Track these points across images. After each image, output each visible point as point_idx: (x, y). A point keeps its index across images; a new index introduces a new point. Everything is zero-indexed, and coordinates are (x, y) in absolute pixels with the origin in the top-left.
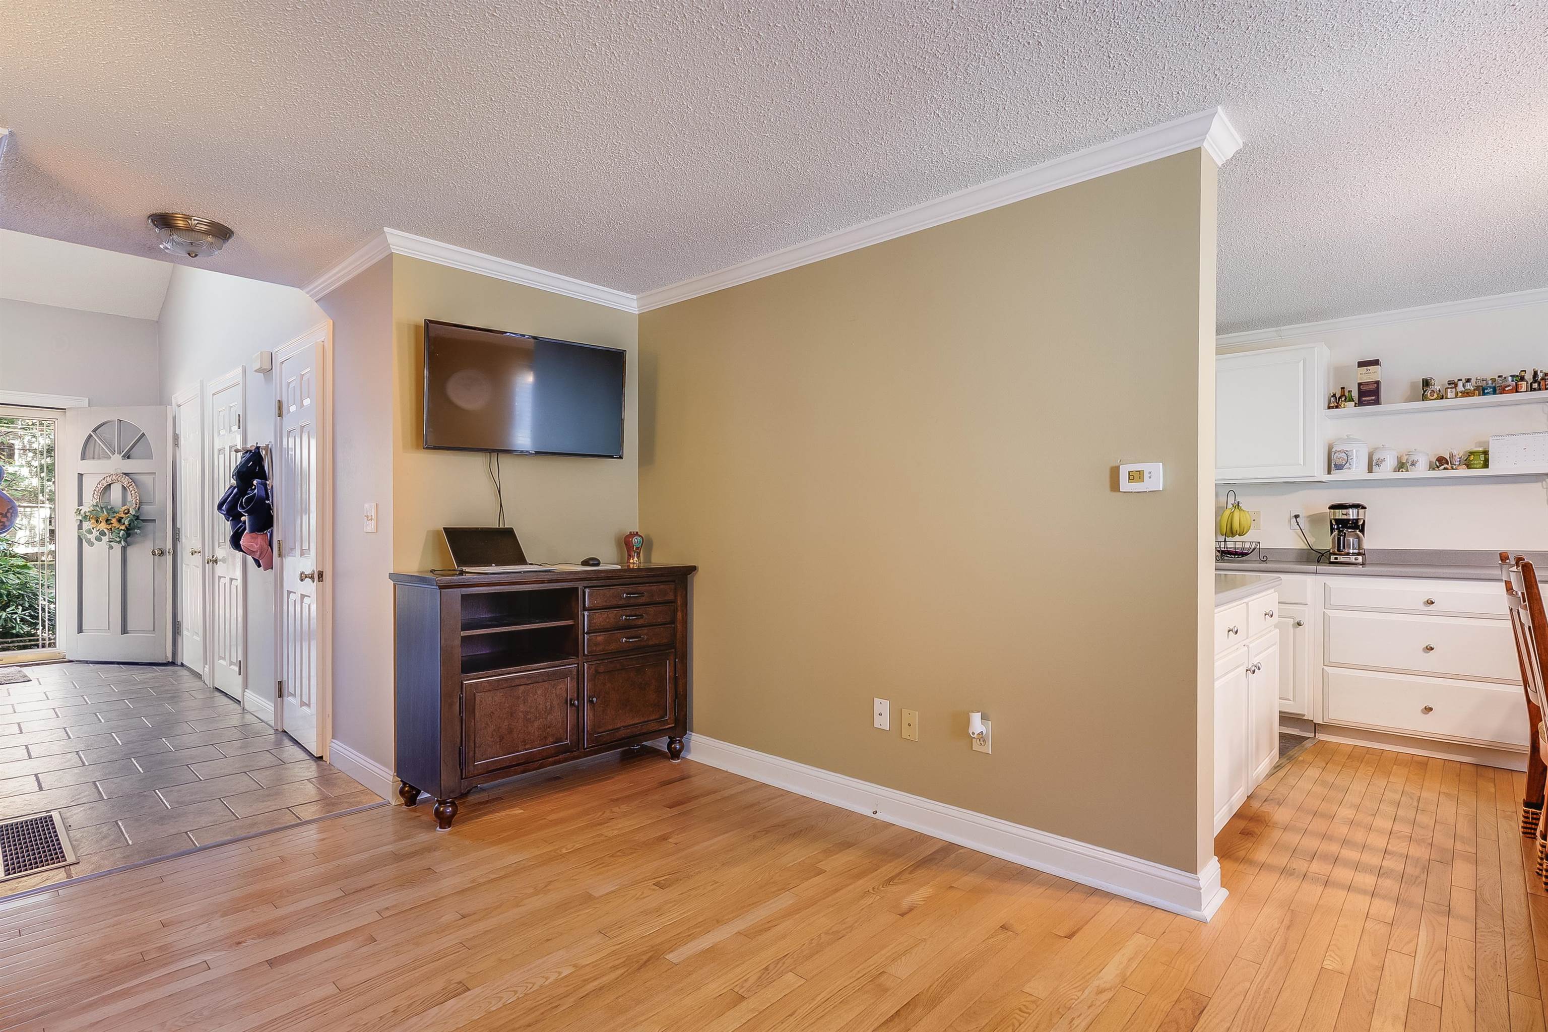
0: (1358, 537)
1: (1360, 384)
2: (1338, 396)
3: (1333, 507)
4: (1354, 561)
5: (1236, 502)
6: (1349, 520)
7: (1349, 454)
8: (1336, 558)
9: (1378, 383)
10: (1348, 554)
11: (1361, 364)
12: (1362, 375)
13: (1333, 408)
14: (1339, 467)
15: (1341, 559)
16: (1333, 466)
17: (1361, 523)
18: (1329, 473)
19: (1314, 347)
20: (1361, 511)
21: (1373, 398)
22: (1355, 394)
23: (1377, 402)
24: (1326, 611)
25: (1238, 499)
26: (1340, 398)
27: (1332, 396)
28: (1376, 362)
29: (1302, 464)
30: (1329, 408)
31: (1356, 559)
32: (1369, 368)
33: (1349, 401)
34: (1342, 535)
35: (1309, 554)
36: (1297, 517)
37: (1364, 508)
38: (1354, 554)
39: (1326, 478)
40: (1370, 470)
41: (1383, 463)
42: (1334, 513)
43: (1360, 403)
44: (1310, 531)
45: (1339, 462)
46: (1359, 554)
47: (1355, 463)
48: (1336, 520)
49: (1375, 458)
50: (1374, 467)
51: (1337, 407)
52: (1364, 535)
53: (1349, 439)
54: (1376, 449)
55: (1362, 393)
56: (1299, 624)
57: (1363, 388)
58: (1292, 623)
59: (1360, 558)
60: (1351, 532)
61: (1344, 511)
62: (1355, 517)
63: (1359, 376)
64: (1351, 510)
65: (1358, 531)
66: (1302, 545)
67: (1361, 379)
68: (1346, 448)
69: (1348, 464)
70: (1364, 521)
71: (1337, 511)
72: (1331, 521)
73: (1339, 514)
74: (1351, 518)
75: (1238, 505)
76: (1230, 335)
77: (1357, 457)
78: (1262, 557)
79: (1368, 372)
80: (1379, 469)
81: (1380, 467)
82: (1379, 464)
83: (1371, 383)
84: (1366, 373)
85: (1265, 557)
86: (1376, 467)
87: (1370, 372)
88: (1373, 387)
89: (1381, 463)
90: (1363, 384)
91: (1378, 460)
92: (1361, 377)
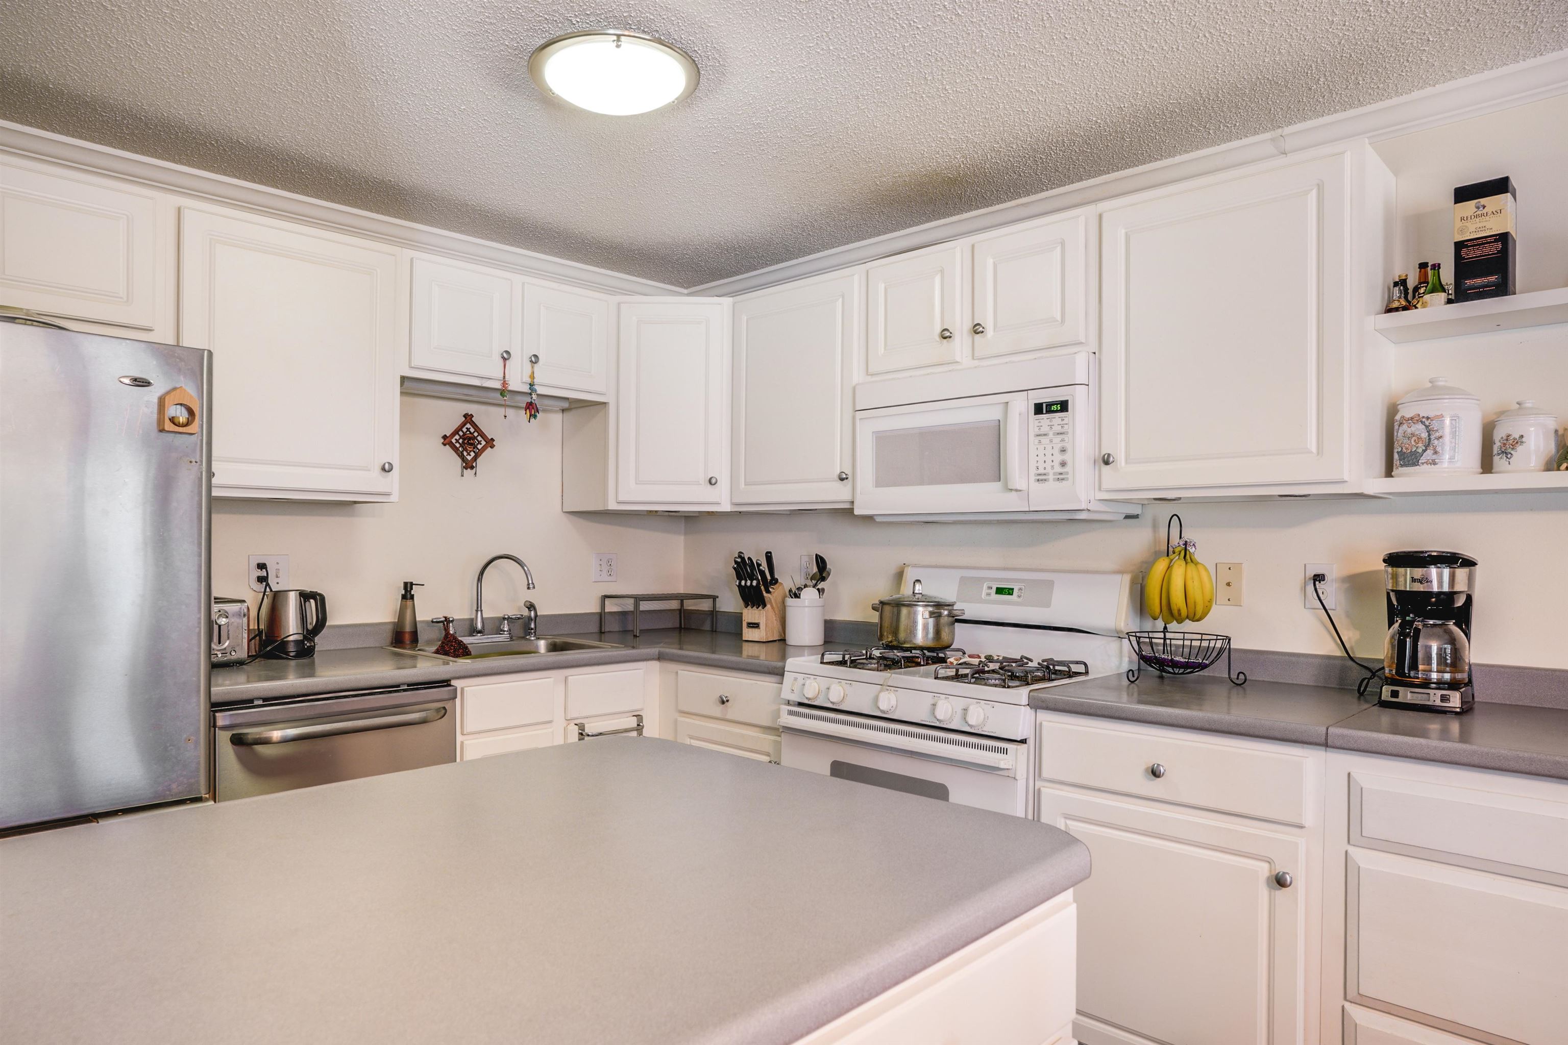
0: (1453, 641)
1: (1459, 246)
2: (1411, 284)
3: (1395, 560)
4: (1438, 702)
5: (1181, 543)
6: (1430, 594)
7: (1435, 425)
8: (1395, 694)
9: (1504, 238)
10: (1426, 684)
11: (1463, 194)
12: (1465, 223)
13: (1396, 309)
14: (1411, 459)
15: (1407, 695)
16: (1396, 456)
17: (1460, 602)
18: (1389, 473)
19: (1343, 153)
20: (1462, 573)
21: (1493, 279)
22: (1448, 275)
23: (1503, 288)
24: (1351, 850)
25: (1187, 536)
26: (1416, 289)
27: (1396, 284)
28: (1500, 186)
29: (1314, 450)
30: (1389, 310)
31: (1444, 698)
32: (1483, 201)
33: (1433, 291)
34: (1408, 635)
35: (1343, 670)
36: (1318, 578)
37: (1469, 563)
38: (1440, 684)
39: (1377, 485)
40: (1487, 466)
41: (1520, 448)
42: (1395, 577)
43: (1461, 295)
44: (1348, 615)
45: (1411, 446)
46: (1453, 685)
47: (1447, 448)
48: (1397, 593)
49: (1499, 435)
50: (1496, 459)
51: (1405, 308)
52: (1468, 635)
53: (1434, 391)
54: (1502, 413)
55: (1463, 269)
56: (1280, 882)
57: (1469, 254)
58: (1266, 873)
59: (1455, 700)
60: (1434, 625)
61: (1418, 572)
62: (1446, 589)
63: (1458, 224)
64: (1433, 571)
65: (1451, 624)
66: (1328, 647)
67: (1461, 231)
68: (1424, 410)
69: (1429, 452)
70: (1469, 599)
71: (1401, 570)
72: (1388, 594)
73: (1407, 578)
74: (1435, 589)
75: (1186, 550)
76: (1178, 159)
77: (1454, 434)
78: (1234, 676)
79: (1482, 212)
80: (1509, 464)
81: (1511, 457)
82: (1509, 450)
83: (1489, 240)
84: (1475, 214)
85: (1241, 676)
86: (1501, 458)
87: (1485, 211)
88: (1493, 249)
89: (1513, 449)
90: (1469, 244)
91: (1507, 440)
92: (1463, 226)
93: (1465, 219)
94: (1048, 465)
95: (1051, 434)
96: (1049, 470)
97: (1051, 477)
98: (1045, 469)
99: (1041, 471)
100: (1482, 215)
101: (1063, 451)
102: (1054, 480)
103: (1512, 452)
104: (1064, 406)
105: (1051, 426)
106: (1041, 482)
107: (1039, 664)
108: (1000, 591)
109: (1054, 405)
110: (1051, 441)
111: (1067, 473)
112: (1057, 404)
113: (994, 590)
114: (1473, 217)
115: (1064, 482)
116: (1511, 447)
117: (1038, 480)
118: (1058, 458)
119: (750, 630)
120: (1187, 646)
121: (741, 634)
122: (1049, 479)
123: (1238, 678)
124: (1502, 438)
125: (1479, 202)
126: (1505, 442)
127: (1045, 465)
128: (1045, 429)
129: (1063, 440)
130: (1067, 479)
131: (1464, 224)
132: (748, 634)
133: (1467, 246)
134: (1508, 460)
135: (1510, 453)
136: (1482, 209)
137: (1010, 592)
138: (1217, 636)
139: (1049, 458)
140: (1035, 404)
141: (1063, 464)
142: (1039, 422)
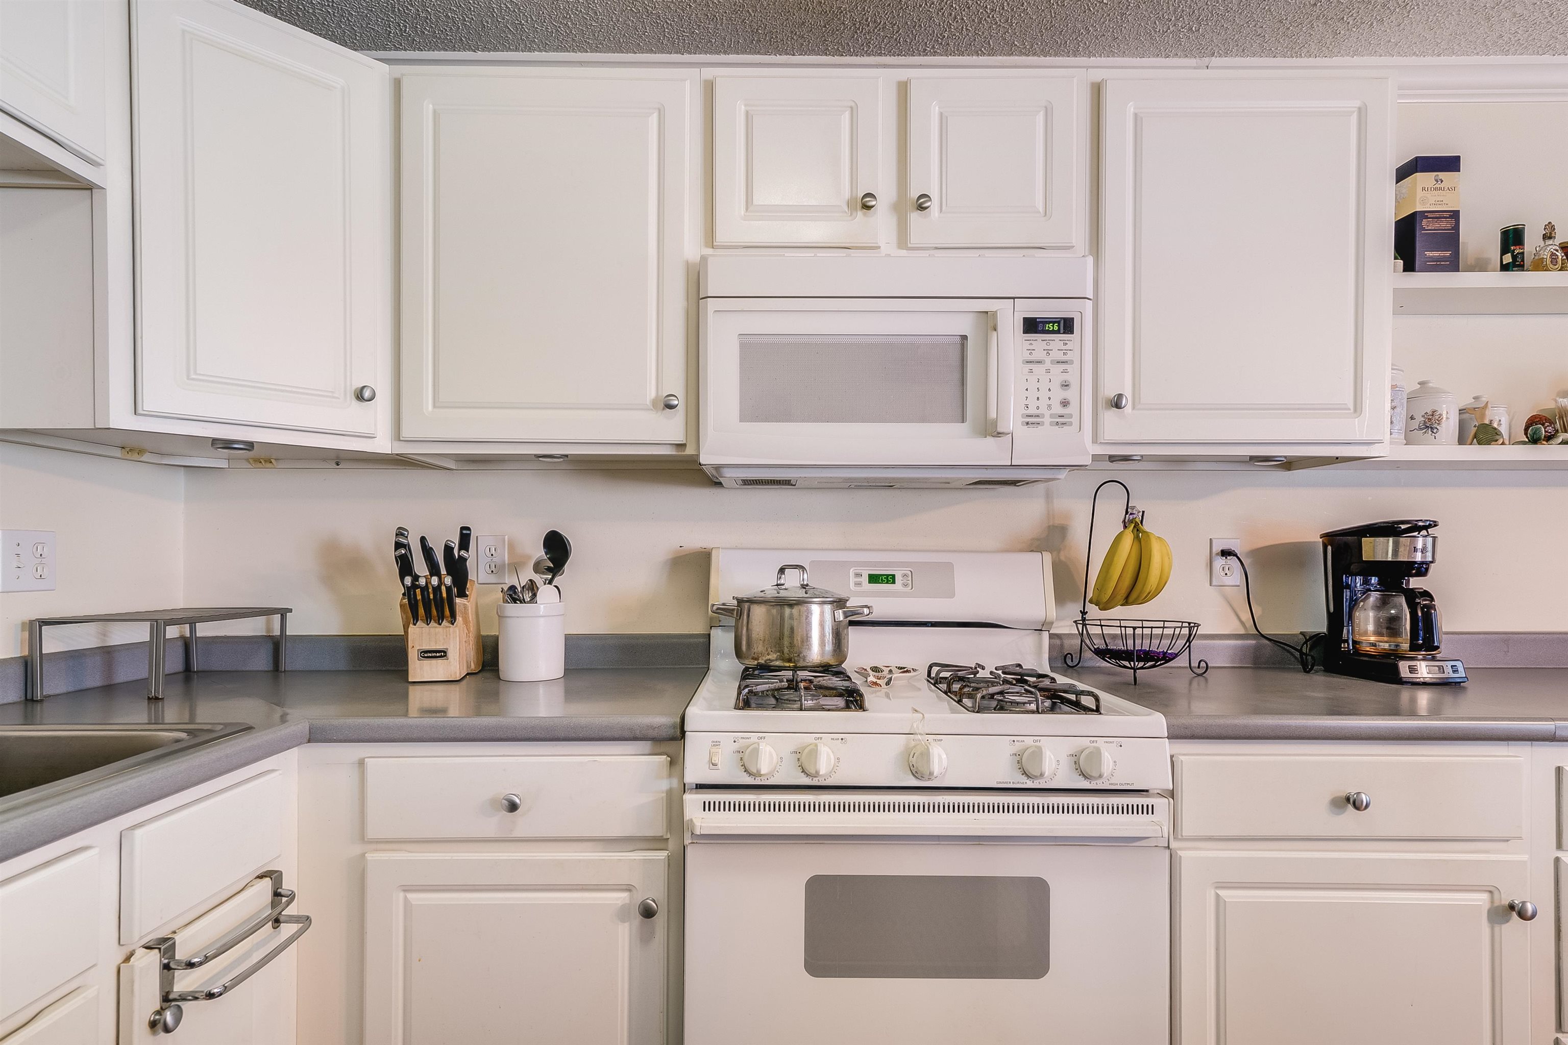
1: (1421, 216)
4: (1451, 674)
8: (1412, 669)
9: (1455, 215)
19: (1386, 78)
21: (1448, 254)
23: (1455, 264)
28: (1451, 164)
31: (1454, 669)
32: (1442, 175)
36: (1226, 553)
40: (1410, 438)
49: (1423, 410)
50: (1420, 433)
57: (1429, 225)
59: (1461, 670)
63: (1420, 193)
66: (1233, 626)
78: (1195, 664)
79: (1440, 186)
80: (1435, 438)
81: (1437, 432)
82: (1436, 425)
83: (1445, 215)
84: (1434, 187)
85: (1203, 664)
86: (1425, 432)
87: (1442, 185)
88: (1445, 225)
89: (1439, 424)
90: (1430, 215)
91: (1433, 415)
92: (1425, 197)
93: (1426, 189)
94: (1043, 403)
95: (1048, 360)
96: (1043, 410)
97: (1047, 420)
98: (1038, 408)
99: (1032, 410)
100: (1440, 189)
101: (1066, 385)
102: (1051, 424)
103: (1438, 427)
104: (1067, 326)
105: (1048, 353)
106: (1030, 426)
107: (991, 673)
108: (874, 579)
109: (1050, 322)
110: (1048, 371)
111: (1071, 416)
112: (1054, 323)
113: (865, 578)
114: (1432, 189)
115: (1065, 427)
116: (1437, 422)
117: (1027, 423)
118: (1059, 394)
119: (427, 662)
120: (1139, 634)
121: (406, 672)
122: (1043, 422)
123: (1199, 667)
124: (1426, 413)
125: (1438, 175)
126: (1431, 417)
127: (1038, 403)
128: (1039, 354)
129: (1065, 371)
130: (1071, 424)
131: (1425, 195)
132: (419, 670)
133: (1427, 217)
134: (1433, 434)
135: (1436, 428)
136: (1440, 182)
137: (891, 579)
138: (1183, 622)
139: (1044, 394)
140: (1024, 318)
141: (1065, 403)
142: (1031, 344)
